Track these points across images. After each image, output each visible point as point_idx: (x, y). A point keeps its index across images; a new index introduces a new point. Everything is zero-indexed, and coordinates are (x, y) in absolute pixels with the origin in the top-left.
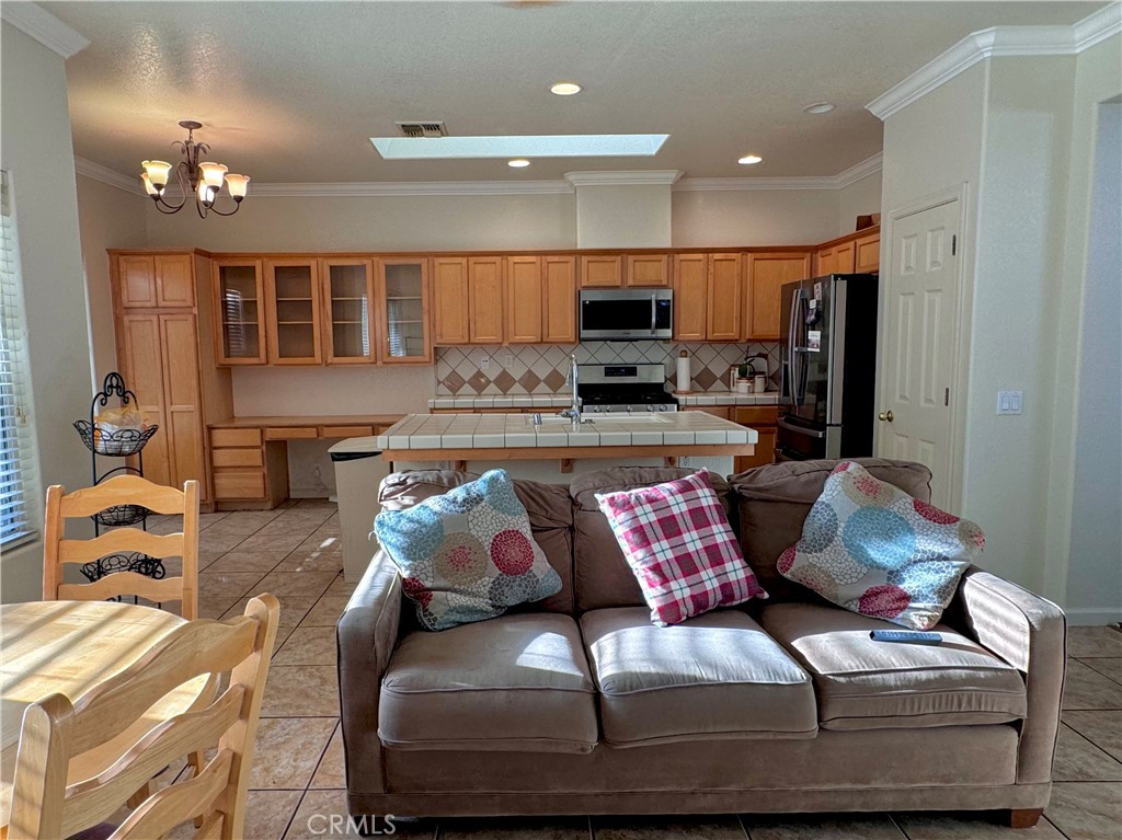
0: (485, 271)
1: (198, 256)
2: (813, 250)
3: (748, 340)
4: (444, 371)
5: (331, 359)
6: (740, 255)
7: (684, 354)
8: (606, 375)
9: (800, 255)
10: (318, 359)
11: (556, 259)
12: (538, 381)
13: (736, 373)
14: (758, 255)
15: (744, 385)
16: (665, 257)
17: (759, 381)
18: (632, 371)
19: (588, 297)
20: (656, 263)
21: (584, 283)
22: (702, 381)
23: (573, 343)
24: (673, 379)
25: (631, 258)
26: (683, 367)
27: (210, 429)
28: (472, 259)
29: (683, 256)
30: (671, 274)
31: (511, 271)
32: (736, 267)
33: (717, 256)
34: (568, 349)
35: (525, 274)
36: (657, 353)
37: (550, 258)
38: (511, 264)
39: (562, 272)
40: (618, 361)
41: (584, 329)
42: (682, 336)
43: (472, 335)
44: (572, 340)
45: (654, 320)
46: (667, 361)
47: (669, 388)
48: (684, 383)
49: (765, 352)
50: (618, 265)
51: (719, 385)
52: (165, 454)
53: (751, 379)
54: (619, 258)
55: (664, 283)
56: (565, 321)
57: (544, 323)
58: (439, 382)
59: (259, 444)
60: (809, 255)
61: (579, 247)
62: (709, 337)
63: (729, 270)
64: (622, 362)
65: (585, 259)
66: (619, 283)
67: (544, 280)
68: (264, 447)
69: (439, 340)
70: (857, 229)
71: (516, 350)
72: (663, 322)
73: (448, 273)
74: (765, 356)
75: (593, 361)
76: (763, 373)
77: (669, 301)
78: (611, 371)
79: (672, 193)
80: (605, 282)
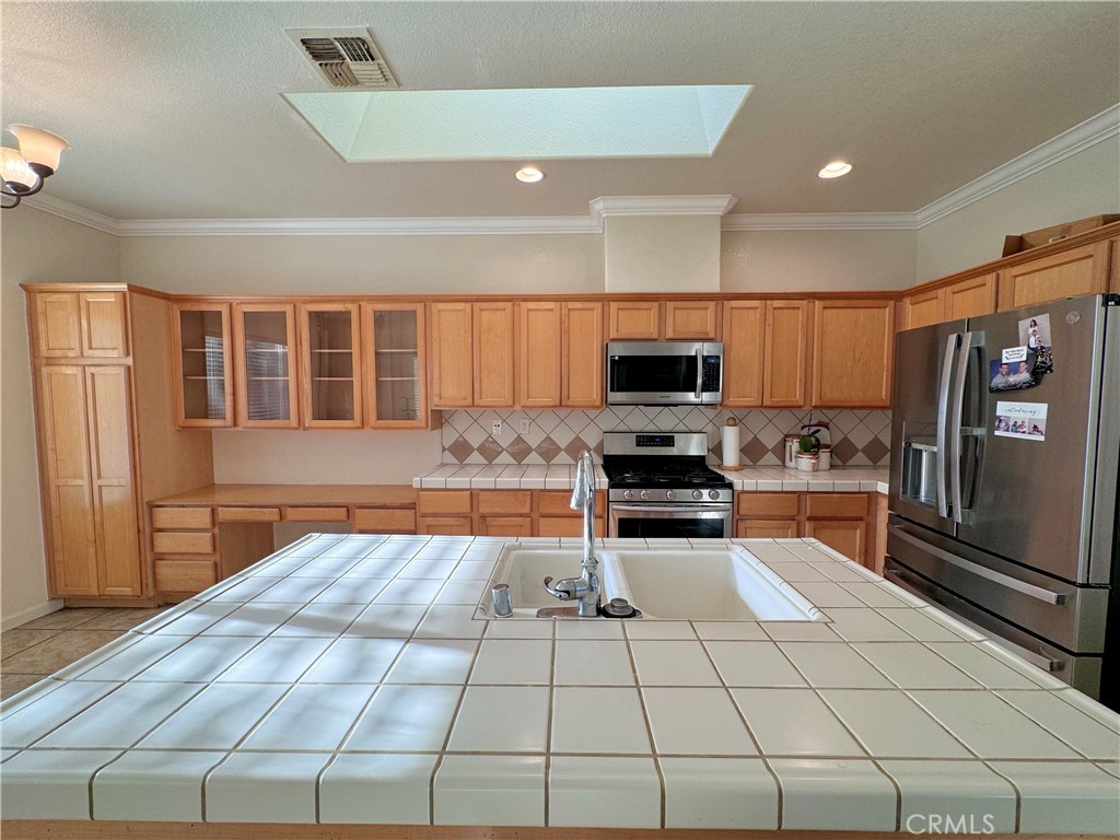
0: (495, 320)
1: (135, 295)
2: (898, 296)
3: (815, 407)
4: (450, 436)
5: (308, 421)
6: (805, 302)
7: (731, 422)
8: (638, 445)
9: (880, 303)
10: (293, 421)
11: (579, 305)
12: (558, 450)
13: (794, 445)
14: (829, 303)
15: (806, 462)
16: (712, 305)
17: (825, 456)
18: (668, 441)
19: (618, 351)
20: (701, 312)
21: (613, 335)
22: (752, 453)
23: (598, 407)
24: (717, 450)
25: (671, 305)
26: (731, 439)
27: (152, 506)
28: (477, 305)
29: (735, 303)
30: (719, 325)
31: (524, 319)
32: (800, 316)
33: (777, 303)
34: (593, 413)
35: (541, 323)
36: (697, 420)
37: (571, 305)
38: (524, 311)
39: (586, 322)
40: (651, 428)
41: (612, 390)
42: (733, 400)
43: (477, 396)
44: (598, 403)
45: (700, 381)
46: (709, 428)
47: (711, 463)
48: (731, 456)
49: (826, 420)
50: (654, 313)
51: (770, 458)
52: (91, 538)
53: (816, 455)
54: (656, 304)
55: (711, 335)
56: (589, 379)
57: (563, 382)
58: (444, 449)
59: (209, 526)
60: (891, 303)
61: (607, 290)
62: (766, 403)
63: (793, 320)
64: (655, 429)
65: (613, 306)
66: (655, 336)
67: (564, 332)
68: (216, 530)
69: (436, 400)
70: (1004, 256)
71: (533, 414)
72: (711, 384)
73: (450, 322)
74: (826, 426)
75: (622, 427)
76: (828, 447)
77: (718, 357)
78: (644, 440)
79: (722, 232)
80: (639, 332)
